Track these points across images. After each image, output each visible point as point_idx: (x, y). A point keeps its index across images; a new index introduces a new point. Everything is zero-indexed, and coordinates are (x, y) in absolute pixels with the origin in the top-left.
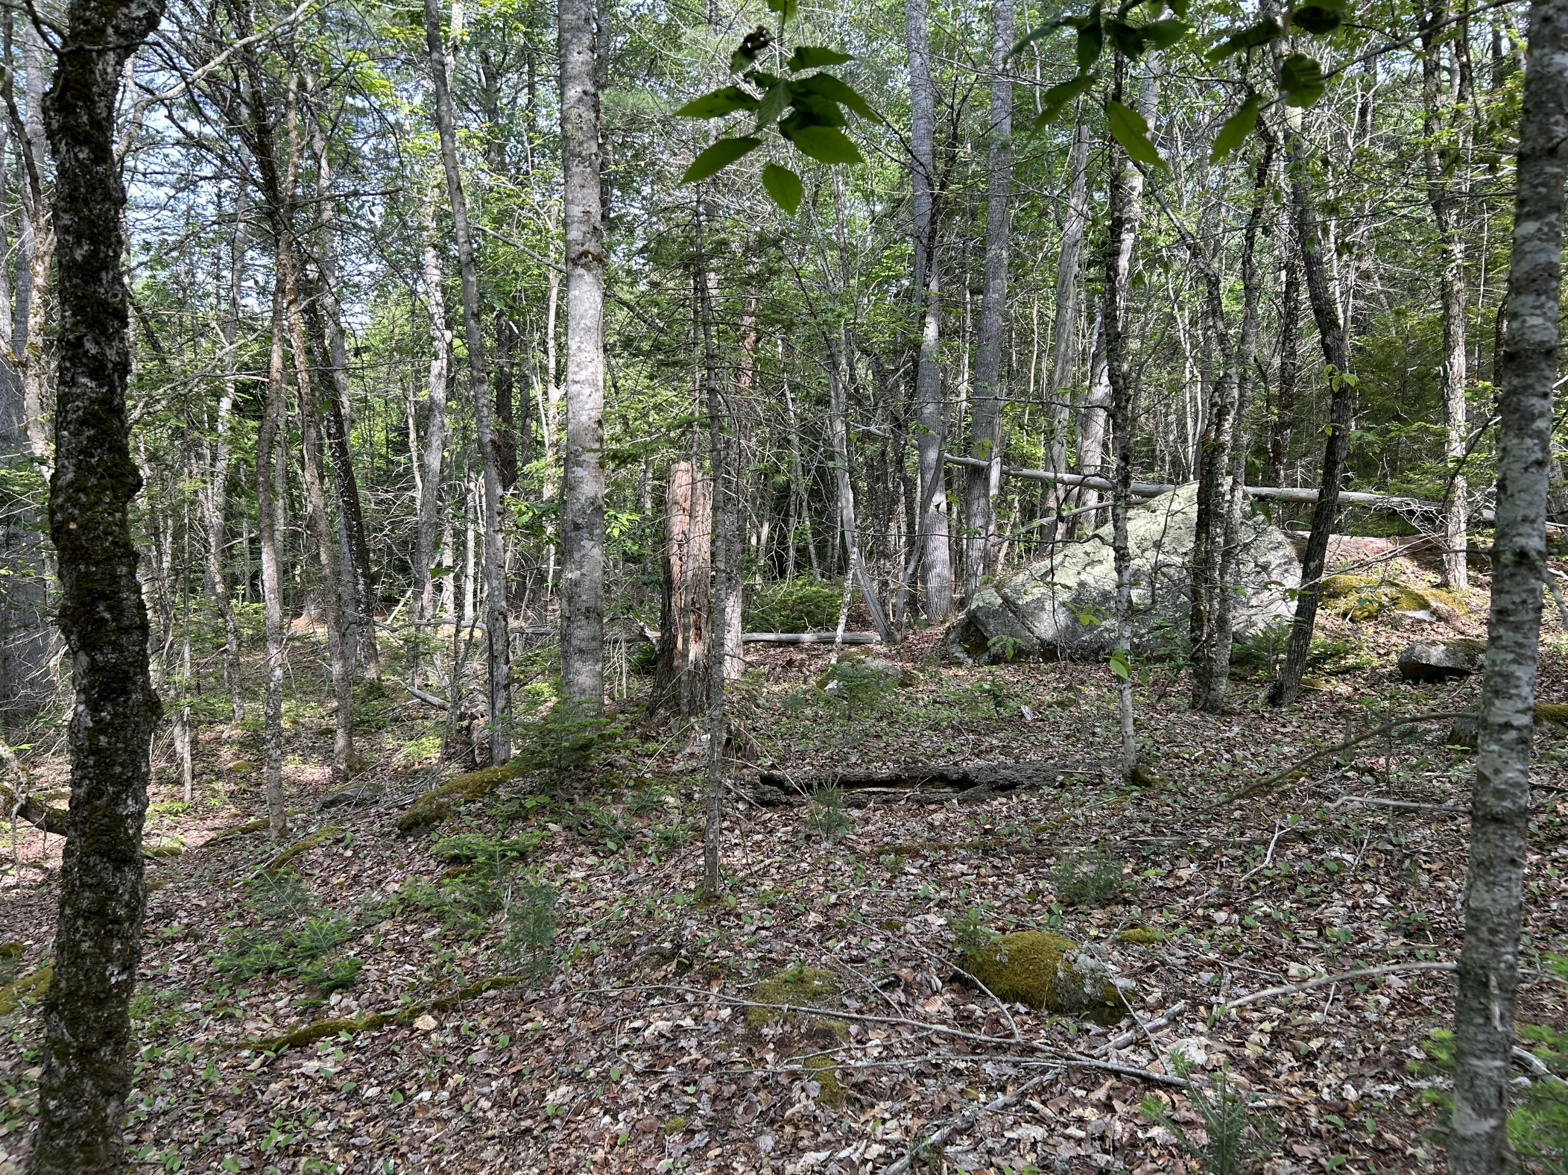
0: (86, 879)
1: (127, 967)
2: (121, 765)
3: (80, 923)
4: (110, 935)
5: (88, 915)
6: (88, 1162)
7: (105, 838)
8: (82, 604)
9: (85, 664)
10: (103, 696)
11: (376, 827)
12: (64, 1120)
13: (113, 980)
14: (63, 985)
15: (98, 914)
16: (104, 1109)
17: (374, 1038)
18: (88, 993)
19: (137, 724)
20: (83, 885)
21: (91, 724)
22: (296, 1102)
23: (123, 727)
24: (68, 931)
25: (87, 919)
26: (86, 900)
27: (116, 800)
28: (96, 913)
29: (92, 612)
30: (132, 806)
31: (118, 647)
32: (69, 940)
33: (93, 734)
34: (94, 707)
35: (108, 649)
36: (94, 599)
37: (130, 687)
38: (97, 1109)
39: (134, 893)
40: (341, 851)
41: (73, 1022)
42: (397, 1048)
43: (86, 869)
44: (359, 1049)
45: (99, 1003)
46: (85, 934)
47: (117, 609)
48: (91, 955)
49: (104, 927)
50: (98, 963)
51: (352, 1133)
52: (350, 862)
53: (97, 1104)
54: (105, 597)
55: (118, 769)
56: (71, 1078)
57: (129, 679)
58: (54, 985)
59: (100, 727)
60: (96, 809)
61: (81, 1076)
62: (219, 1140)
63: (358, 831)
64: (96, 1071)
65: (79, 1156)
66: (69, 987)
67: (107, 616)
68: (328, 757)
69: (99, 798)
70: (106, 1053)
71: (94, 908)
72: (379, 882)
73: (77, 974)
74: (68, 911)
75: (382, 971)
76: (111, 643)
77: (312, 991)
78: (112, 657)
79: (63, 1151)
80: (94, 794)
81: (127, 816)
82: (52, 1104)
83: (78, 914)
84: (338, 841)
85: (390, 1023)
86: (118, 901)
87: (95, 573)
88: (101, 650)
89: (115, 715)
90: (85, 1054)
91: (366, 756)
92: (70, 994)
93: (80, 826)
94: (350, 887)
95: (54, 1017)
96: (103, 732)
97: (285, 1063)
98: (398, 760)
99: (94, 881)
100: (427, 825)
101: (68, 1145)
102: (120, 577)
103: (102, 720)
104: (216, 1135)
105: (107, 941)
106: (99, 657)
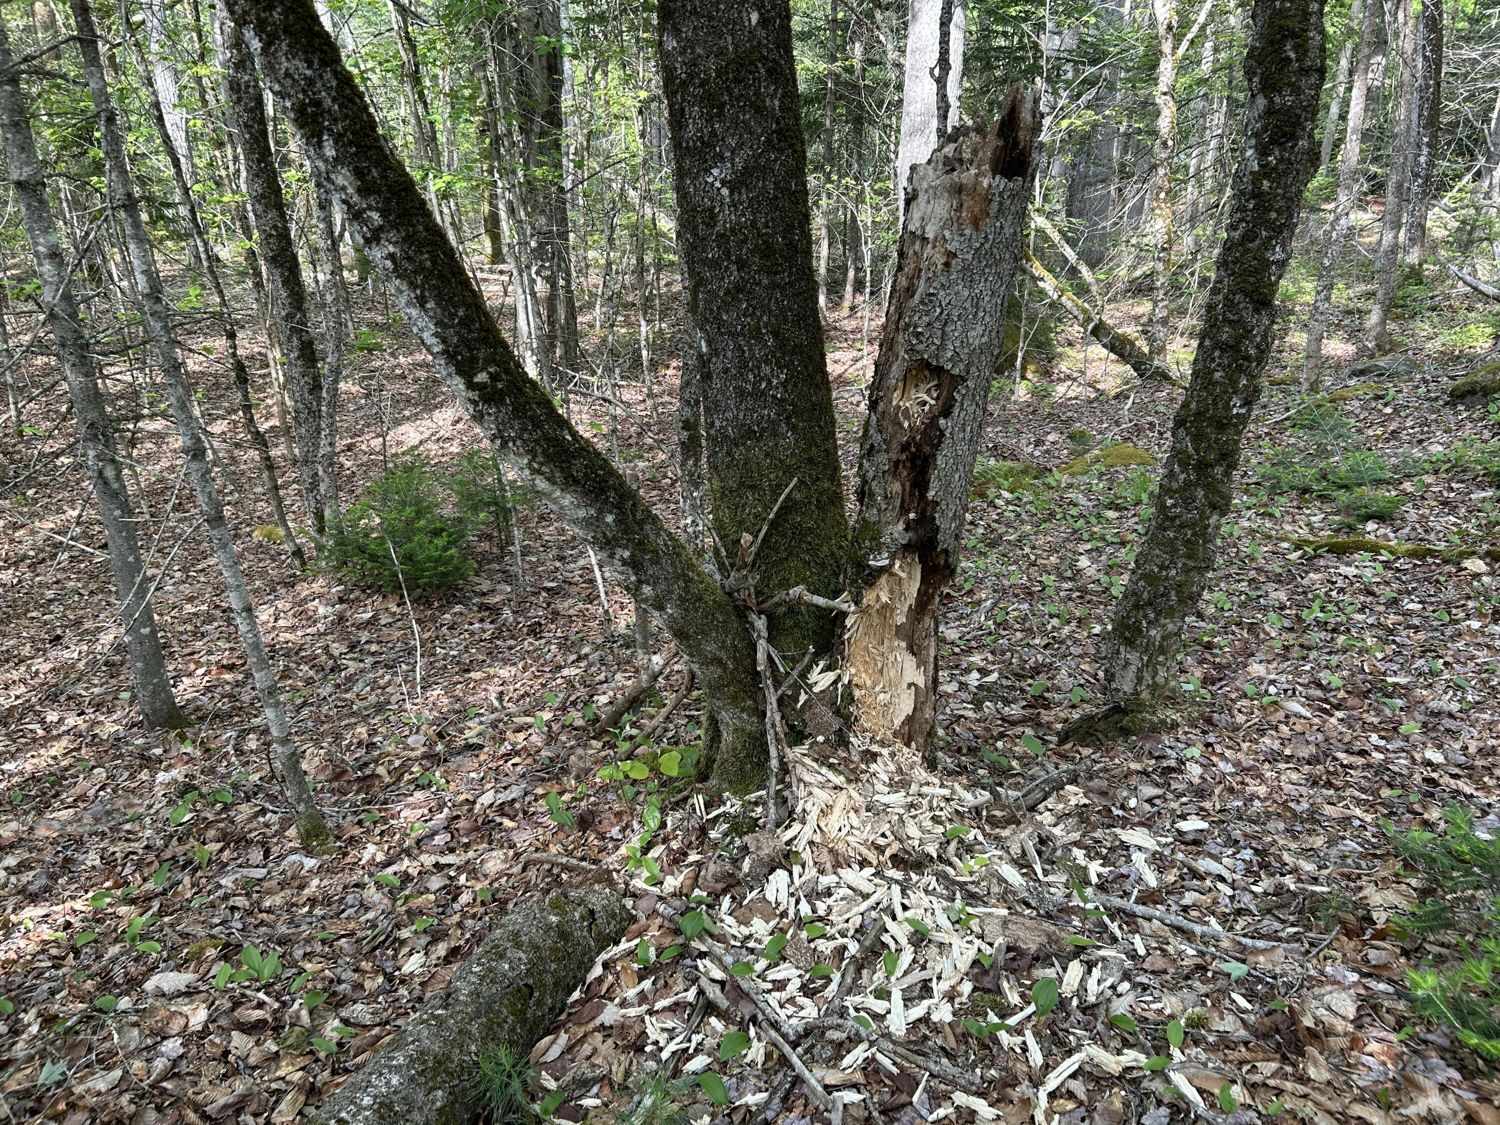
0: (1229, 315)
1: (1247, 403)
2: (1277, 211)
3: (1217, 353)
4: (1240, 369)
5: (1224, 348)
6: (1189, 557)
7: (1252, 279)
8: (1272, 43)
9: (1261, 108)
10: (1273, 141)
11: (1422, 390)
12: (1177, 517)
13: (1235, 411)
14: (1193, 406)
15: (1232, 348)
16: (1208, 518)
17: (1415, 565)
18: (1214, 416)
19: (1298, 171)
20: (1225, 320)
21: (1256, 168)
22: (1334, 593)
23: (1285, 173)
24: (1205, 360)
25: (1223, 351)
26: (1225, 334)
27: (1267, 245)
28: (1231, 347)
29: (1280, 50)
30: (1278, 254)
31: (1296, 90)
32: (1205, 367)
33: (1257, 178)
34: (1263, 151)
35: (1286, 91)
36: (1284, 36)
37: (1299, 132)
38: (1203, 517)
39: (1265, 337)
40: (1380, 407)
41: (1197, 438)
42: (1442, 579)
43: (1229, 304)
44: (1398, 570)
45: (1221, 427)
46: (1219, 365)
47: (1302, 49)
48: (1221, 384)
49: (1236, 361)
50: (1225, 392)
51: (1391, 632)
52: (1389, 418)
53: (1203, 512)
54: (1294, 35)
55: (1274, 215)
56: (1188, 484)
57: (1300, 124)
58: (1185, 405)
59: (1266, 171)
60: (1248, 251)
61: (1197, 485)
62: (1262, 601)
63: (1400, 391)
64: (1209, 484)
65: (1183, 550)
66: (1198, 407)
67: (1292, 55)
68: (1353, 335)
69: (1253, 241)
70: (1219, 470)
71: (1232, 342)
72: (1420, 442)
73: (1206, 399)
74: (1207, 343)
75: (1422, 516)
76: (1290, 85)
77: (1349, 515)
78: (1289, 99)
79: (1171, 542)
80: (1251, 236)
81: (1273, 262)
82: (1169, 502)
83: (1217, 345)
84: (1378, 397)
85: (1436, 557)
86: (1251, 341)
87: (1290, 9)
88: (1280, 92)
89: (1280, 161)
90: (1203, 467)
91: (1396, 338)
92: (1198, 414)
93: (1231, 266)
94: (1387, 440)
95: (1181, 432)
96: (1266, 176)
97: (1322, 562)
98: (1433, 346)
99: (1236, 318)
100: (1485, 396)
101: (1176, 538)
102: (1311, 14)
103: (1268, 164)
104: (1260, 597)
105: (1236, 375)
106: (1277, 100)
